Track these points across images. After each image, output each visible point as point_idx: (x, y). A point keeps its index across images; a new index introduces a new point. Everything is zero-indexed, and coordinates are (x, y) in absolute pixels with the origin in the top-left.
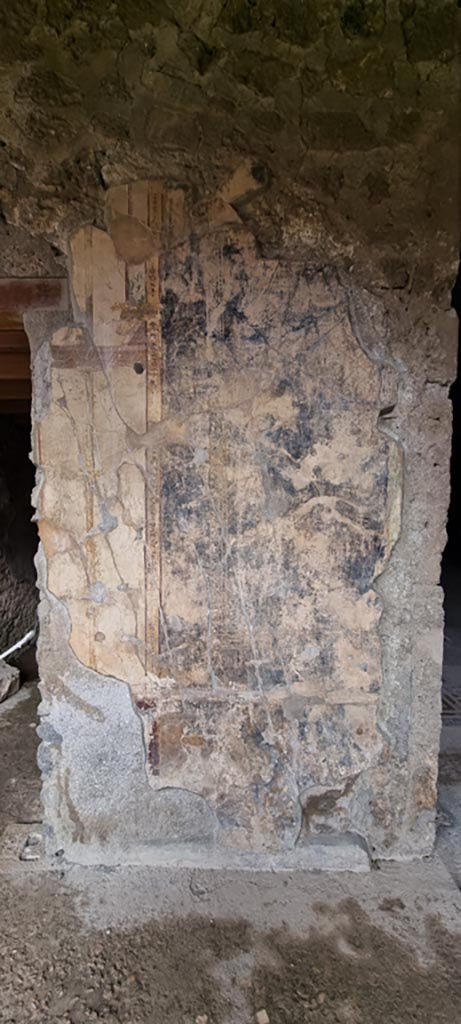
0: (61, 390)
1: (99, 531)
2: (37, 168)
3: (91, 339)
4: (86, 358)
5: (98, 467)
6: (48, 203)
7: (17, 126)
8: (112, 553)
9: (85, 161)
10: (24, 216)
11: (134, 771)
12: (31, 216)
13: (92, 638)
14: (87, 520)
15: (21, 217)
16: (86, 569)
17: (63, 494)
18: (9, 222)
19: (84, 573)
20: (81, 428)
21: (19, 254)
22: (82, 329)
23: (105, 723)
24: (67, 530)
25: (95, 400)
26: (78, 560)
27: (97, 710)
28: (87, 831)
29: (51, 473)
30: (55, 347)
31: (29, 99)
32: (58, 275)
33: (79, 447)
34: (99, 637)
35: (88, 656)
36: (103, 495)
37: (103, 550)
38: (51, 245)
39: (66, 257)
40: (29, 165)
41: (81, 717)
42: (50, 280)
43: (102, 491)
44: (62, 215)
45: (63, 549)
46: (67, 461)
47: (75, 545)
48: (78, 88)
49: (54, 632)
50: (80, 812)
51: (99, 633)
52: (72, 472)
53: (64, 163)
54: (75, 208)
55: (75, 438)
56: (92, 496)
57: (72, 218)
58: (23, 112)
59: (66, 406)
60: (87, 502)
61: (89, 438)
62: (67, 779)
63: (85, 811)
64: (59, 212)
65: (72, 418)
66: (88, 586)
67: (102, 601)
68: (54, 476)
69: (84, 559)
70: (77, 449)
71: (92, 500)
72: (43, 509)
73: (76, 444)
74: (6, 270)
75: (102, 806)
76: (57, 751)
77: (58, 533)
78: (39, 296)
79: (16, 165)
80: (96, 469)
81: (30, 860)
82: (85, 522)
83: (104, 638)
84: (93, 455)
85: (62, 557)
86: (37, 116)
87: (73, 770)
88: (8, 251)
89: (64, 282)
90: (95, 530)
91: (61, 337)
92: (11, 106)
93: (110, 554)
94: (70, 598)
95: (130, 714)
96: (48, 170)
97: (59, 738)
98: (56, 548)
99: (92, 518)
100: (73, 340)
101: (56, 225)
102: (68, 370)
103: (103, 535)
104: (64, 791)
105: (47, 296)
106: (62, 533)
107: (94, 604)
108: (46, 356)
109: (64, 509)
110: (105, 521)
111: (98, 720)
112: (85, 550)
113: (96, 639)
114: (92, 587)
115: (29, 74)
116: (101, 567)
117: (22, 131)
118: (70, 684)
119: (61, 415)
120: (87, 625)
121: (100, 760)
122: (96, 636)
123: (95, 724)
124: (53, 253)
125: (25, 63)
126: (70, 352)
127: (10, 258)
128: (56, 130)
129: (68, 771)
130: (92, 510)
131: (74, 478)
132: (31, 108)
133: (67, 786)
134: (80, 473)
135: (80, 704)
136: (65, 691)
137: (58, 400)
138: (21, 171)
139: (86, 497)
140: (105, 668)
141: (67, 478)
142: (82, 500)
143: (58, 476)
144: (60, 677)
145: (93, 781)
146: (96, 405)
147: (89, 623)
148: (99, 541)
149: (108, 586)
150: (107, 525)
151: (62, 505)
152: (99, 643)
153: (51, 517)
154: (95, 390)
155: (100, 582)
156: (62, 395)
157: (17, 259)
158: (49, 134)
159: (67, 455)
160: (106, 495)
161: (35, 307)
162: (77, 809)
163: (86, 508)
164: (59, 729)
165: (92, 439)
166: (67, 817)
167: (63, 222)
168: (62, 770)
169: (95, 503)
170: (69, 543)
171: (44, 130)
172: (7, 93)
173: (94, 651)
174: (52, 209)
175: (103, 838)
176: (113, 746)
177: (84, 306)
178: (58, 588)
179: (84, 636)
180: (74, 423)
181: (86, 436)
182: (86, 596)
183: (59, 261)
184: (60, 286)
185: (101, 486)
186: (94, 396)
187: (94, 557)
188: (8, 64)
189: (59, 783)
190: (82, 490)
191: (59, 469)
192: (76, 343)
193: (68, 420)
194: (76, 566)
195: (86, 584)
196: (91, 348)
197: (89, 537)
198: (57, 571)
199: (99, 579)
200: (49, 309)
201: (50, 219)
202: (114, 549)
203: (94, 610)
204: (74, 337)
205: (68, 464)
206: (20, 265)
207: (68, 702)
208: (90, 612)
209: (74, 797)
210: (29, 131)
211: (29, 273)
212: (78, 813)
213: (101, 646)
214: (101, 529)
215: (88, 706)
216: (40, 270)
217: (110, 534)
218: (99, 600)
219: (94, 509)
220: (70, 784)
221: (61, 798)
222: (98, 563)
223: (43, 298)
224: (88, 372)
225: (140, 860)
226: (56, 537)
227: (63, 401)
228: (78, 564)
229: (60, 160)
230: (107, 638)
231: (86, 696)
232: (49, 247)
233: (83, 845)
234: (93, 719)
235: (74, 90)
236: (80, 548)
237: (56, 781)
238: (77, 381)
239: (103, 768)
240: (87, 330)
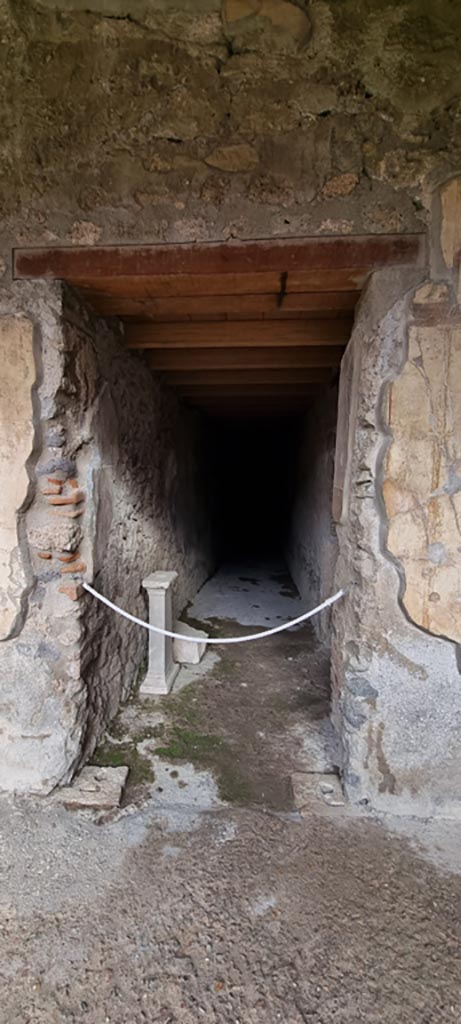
0: (418, 349)
1: (443, 492)
2: (406, 119)
3: (455, 296)
4: (448, 316)
5: (449, 427)
6: (416, 154)
7: (385, 75)
8: (456, 515)
9: (455, 109)
10: (390, 169)
11: (452, 729)
12: (397, 169)
13: (427, 599)
14: (433, 481)
15: (387, 171)
16: (426, 530)
17: (410, 454)
18: (374, 177)
19: (423, 533)
20: (436, 387)
21: (381, 210)
22: (448, 286)
23: (427, 682)
24: (411, 491)
25: (451, 358)
26: (420, 520)
27: (421, 669)
28: (399, 783)
29: (400, 434)
30: (417, 305)
31: (400, 47)
32: (416, 231)
33: (432, 407)
34: (433, 597)
35: (421, 615)
36: (451, 456)
37: (446, 511)
38: (412, 199)
39: (428, 211)
40: (397, 115)
41: (403, 674)
42: (408, 236)
43: (451, 452)
44: (429, 166)
45: (406, 508)
46: (417, 422)
47: (418, 505)
48: (451, 31)
49: (379, 591)
50: (391, 764)
51: (433, 593)
52: (421, 432)
53: (433, 112)
54: (444, 159)
55: (428, 399)
56: (440, 457)
57: (440, 169)
58: (393, 60)
59: (421, 366)
60: (434, 463)
61: (443, 397)
62: (380, 733)
63: (396, 764)
64: (427, 165)
65: (427, 378)
66: (427, 547)
67: (440, 562)
68: (402, 437)
69: (425, 519)
70: (429, 409)
71: (439, 461)
72: (388, 470)
73: (428, 403)
74: (365, 227)
75: (414, 761)
76: (370, 706)
77: (402, 493)
78: (395, 253)
79: (384, 117)
80: (447, 430)
81: (334, 806)
82: (430, 482)
83: (439, 599)
84: (445, 415)
85: (404, 518)
86: (407, 63)
87: (387, 724)
88: (369, 207)
89: (422, 238)
90: (440, 491)
91: (424, 295)
92: (380, 54)
93: (453, 515)
94: (407, 558)
95: (454, 673)
96: (417, 119)
97: (375, 694)
98: (398, 508)
99: (438, 478)
100: (436, 298)
101: (421, 178)
102: (427, 329)
103: (448, 496)
104: (375, 743)
105: (403, 253)
106: (406, 493)
107: (431, 565)
108: (399, 315)
109: (410, 470)
110: (451, 483)
111: (420, 678)
112: (426, 511)
113: (430, 600)
114: (430, 548)
115: (400, 20)
116: (444, 528)
117: (390, 80)
118: (394, 641)
119: (416, 374)
120: (422, 585)
121: (418, 716)
122: (430, 596)
123: (416, 682)
124: (414, 208)
125: (397, 8)
126: (431, 310)
127: (370, 215)
128: (426, 77)
129: (382, 726)
130: (438, 471)
131: (423, 438)
132: (402, 56)
133: (380, 739)
134: (429, 434)
135: (404, 662)
136: (388, 648)
137: (414, 360)
138: (389, 123)
139: (434, 459)
140: (438, 628)
141: (416, 438)
142: (429, 460)
143: (407, 435)
144: (384, 635)
145: (408, 736)
146: (452, 364)
147: (423, 583)
148: (443, 502)
149: (447, 547)
150: (452, 486)
151: (408, 466)
152: (432, 603)
153: (395, 477)
154: (453, 348)
155: (440, 543)
156: (419, 354)
157: (378, 215)
158: (420, 81)
159: (418, 415)
160: (455, 456)
161: (390, 265)
162: (387, 762)
163: (433, 468)
164: (375, 685)
165: (446, 399)
166: (376, 769)
167: (430, 174)
168: (375, 724)
169: (443, 464)
170: (412, 503)
171: (413, 78)
172: (376, 41)
173: (427, 610)
174: (419, 161)
175: (414, 791)
176: (433, 704)
177: (451, 261)
178: (397, 547)
179: (418, 596)
180: (428, 382)
181: (440, 396)
182: (423, 557)
183: (419, 216)
184: (418, 243)
185: (450, 447)
186: (451, 355)
187: (435, 518)
188: (379, 11)
189: (370, 737)
190: (430, 451)
191: (409, 430)
192: (439, 300)
193: (423, 380)
194: (416, 527)
195: (425, 544)
196: (454, 306)
197: (433, 498)
198: (396, 531)
199: (439, 540)
200: (406, 266)
201: (417, 171)
202: (457, 510)
203: (431, 570)
204: (438, 295)
205: (418, 424)
206: (380, 221)
207: (392, 659)
208: (426, 572)
209: (387, 750)
210: (398, 79)
211: (388, 229)
212: (388, 766)
213: (436, 607)
214: (446, 490)
215: (412, 663)
216: (399, 226)
217: (455, 495)
218: (437, 560)
219: (441, 469)
220: (384, 739)
221: (370, 751)
222: (439, 524)
223: (399, 256)
224: (448, 331)
225: (454, 815)
226: (400, 498)
227: (419, 360)
228: (419, 524)
229: (430, 109)
230: (442, 598)
231: (410, 655)
232: (410, 202)
233: (392, 796)
234: (415, 677)
235: (445, 34)
236: (422, 509)
237: (366, 734)
238: (435, 340)
239: (420, 724)
240: (452, 286)
